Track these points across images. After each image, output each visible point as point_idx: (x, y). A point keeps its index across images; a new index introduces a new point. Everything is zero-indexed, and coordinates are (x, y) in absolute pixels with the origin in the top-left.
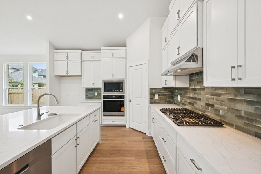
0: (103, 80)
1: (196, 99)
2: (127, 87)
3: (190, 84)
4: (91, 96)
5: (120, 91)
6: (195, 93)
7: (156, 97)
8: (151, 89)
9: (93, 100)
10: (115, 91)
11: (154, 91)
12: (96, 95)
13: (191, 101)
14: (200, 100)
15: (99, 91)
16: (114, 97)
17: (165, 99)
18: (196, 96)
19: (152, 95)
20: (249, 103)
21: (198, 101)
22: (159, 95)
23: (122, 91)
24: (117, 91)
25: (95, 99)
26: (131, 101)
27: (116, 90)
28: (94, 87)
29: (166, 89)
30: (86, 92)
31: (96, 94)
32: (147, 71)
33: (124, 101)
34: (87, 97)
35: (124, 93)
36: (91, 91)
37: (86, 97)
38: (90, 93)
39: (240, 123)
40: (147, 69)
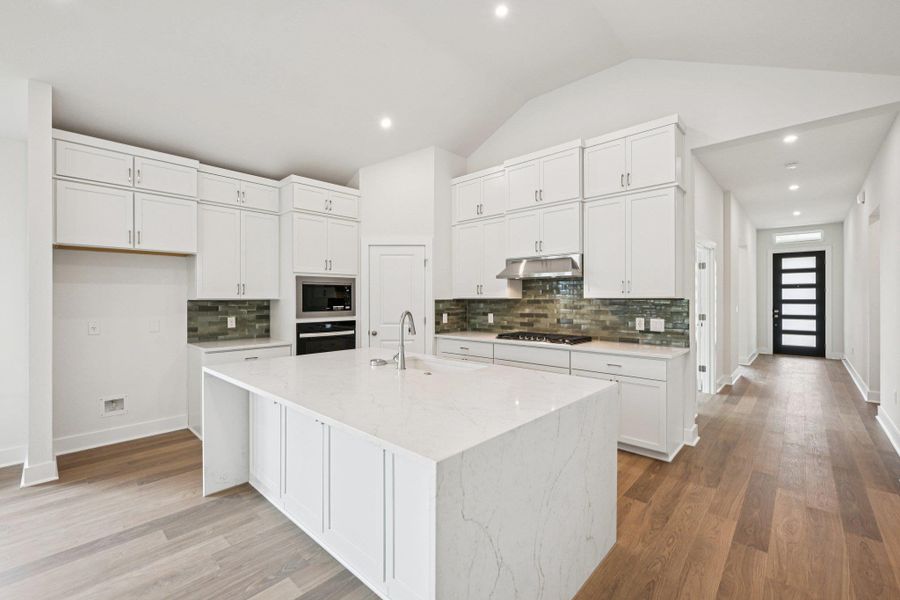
0: (297, 278)
1: (538, 315)
2: (361, 297)
3: (524, 294)
4: (214, 329)
5: (344, 309)
6: (539, 308)
7: (445, 318)
8: (437, 302)
9: (220, 343)
10: (332, 309)
11: (441, 305)
12: (234, 326)
13: (526, 320)
14: (545, 316)
15: (242, 310)
16: (328, 326)
17: (458, 323)
18: (541, 312)
19: (438, 314)
20: (614, 313)
21: (542, 320)
22: (449, 315)
23: (350, 309)
24: (337, 310)
25: (230, 339)
26: (375, 334)
27: (334, 307)
28: (243, 297)
29: (458, 301)
30: (189, 319)
31: (231, 322)
32: (430, 264)
33: (354, 335)
34: (195, 335)
35: (354, 315)
36: (212, 313)
37: (189, 337)
38: (205, 319)
39: (605, 333)
40: (430, 257)
